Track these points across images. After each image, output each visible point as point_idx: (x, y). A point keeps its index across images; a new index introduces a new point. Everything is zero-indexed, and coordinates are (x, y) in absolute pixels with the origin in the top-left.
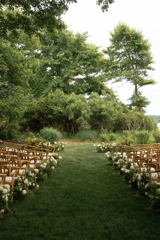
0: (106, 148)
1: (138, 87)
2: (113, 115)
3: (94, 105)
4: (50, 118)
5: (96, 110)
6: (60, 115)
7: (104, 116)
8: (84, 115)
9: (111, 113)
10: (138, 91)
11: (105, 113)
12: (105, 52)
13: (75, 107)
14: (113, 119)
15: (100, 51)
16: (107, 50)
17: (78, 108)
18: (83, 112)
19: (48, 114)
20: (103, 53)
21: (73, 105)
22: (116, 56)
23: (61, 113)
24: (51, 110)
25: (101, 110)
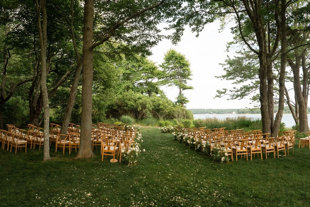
0: (167, 130)
1: (181, 90)
2: (167, 108)
3: (155, 101)
4: (125, 109)
5: (156, 105)
6: (132, 107)
7: (161, 109)
8: (148, 108)
9: (166, 107)
10: (181, 93)
11: (162, 107)
12: (161, 66)
13: (143, 102)
14: (167, 111)
15: (156, 65)
16: (162, 65)
17: (144, 103)
18: (147, 106)
19: (124, 106)
20: (158, 66)
21: (141, 101)
22: (167, 69)
23: (133, 106)
24: (126, 104)
25: (159, 105)
